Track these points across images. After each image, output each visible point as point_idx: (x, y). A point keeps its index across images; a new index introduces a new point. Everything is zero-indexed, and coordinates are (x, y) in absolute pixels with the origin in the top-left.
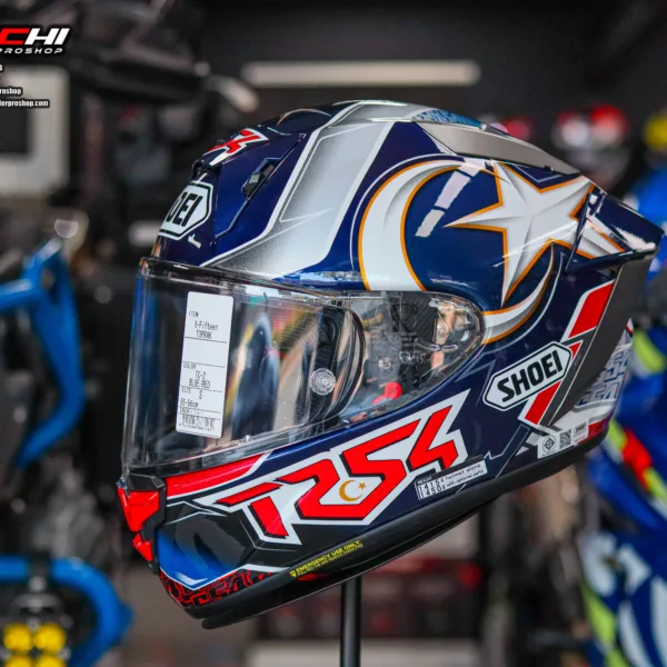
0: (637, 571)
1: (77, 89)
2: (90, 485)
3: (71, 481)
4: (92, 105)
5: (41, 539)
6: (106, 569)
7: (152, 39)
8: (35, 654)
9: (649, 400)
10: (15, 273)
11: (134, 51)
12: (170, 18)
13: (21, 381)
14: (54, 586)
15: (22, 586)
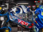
0: (36, 27)
1: (9, 4)
2: (10, 23)
3: (9, 23)
4: (10, 5)
5: (7, 26)
6: (10, 27)
7: (13, 2)
8: (7, 31)
9: (37, 19)
10: (6, 13)
11: (12, 2)
12: (14, 1)
13: (6, 18)
14: (8, 28)
15: (6, 28)
